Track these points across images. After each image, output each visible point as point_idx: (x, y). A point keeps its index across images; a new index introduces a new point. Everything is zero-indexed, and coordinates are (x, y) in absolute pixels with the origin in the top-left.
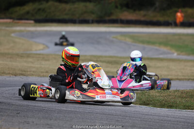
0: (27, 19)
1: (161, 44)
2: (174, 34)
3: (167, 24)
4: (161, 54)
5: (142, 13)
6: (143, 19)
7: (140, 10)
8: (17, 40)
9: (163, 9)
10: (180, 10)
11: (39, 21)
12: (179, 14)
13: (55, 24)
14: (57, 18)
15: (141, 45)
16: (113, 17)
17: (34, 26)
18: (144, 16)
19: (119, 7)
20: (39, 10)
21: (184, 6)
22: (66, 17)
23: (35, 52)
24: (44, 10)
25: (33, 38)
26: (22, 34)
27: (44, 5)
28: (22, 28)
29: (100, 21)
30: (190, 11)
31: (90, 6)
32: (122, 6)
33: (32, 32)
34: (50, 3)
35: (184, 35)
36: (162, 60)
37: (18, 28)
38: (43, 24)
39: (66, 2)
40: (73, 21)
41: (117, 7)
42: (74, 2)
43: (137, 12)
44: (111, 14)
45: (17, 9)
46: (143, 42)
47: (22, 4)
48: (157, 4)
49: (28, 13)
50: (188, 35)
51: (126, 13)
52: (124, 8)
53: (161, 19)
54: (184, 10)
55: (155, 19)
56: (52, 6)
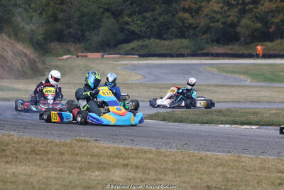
0: (133, 55)
1: (240, 73)
2: (255, 65)
3: (250, 56)
4: (237, 82)
5: (230, 47)
6: (230, 52)
7: (228, 44)
8: (120, 72)
9: (247, 44)
10: (260, 44)
11: (142, 56)
12: (259, 47)
13: (156, 58)
14: (158, 53)
15: (225, 74)
16: (205, 51)
17: (139, 60)
18: (231, 49)
19: (210, 42)
20: (143, 46)
21: (265, 41)
22: (165, 52)
23: (134, 82)
24: (146, 46)
25: (134, 70)
26: (126, 67)
27: (147, 42)
28: (127, 62)
29: (194, 54)
30: (269, 44)
31: (185, 42)
32: (213, 41)
33: (135, 65)
34: (152, 40)
35: (262, 65)
36: (233, 86)
37: (124, 62)
38: (145, 58)
39: (165, 39)
40: (171, 56)
41: (208, 43)
42: (172, 39)
43: (225, 46)
44: (204, 48)
45: (124, 45)
46: (227, 72)
47: (127, 41)
48: (242, 39)
49: (133, 49)
50: (266, 65)
51: (215, 47)
52: (215, 44)
53: (246, 52)
54: (264, 44)
55: (240, 52)
56: (153, 43)
